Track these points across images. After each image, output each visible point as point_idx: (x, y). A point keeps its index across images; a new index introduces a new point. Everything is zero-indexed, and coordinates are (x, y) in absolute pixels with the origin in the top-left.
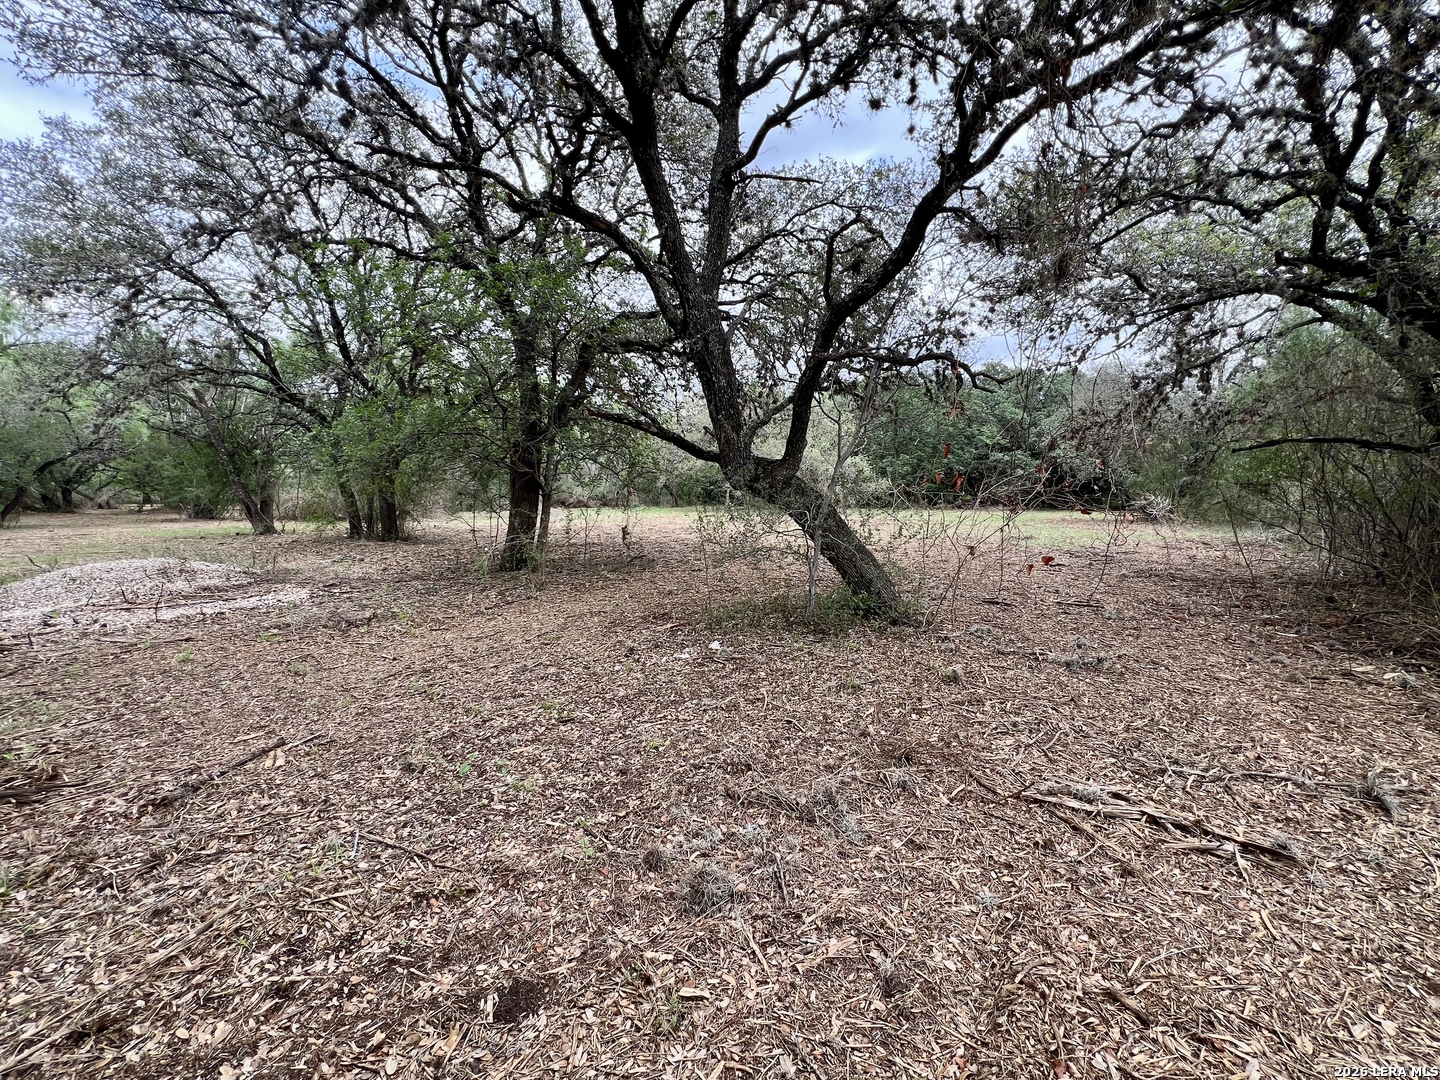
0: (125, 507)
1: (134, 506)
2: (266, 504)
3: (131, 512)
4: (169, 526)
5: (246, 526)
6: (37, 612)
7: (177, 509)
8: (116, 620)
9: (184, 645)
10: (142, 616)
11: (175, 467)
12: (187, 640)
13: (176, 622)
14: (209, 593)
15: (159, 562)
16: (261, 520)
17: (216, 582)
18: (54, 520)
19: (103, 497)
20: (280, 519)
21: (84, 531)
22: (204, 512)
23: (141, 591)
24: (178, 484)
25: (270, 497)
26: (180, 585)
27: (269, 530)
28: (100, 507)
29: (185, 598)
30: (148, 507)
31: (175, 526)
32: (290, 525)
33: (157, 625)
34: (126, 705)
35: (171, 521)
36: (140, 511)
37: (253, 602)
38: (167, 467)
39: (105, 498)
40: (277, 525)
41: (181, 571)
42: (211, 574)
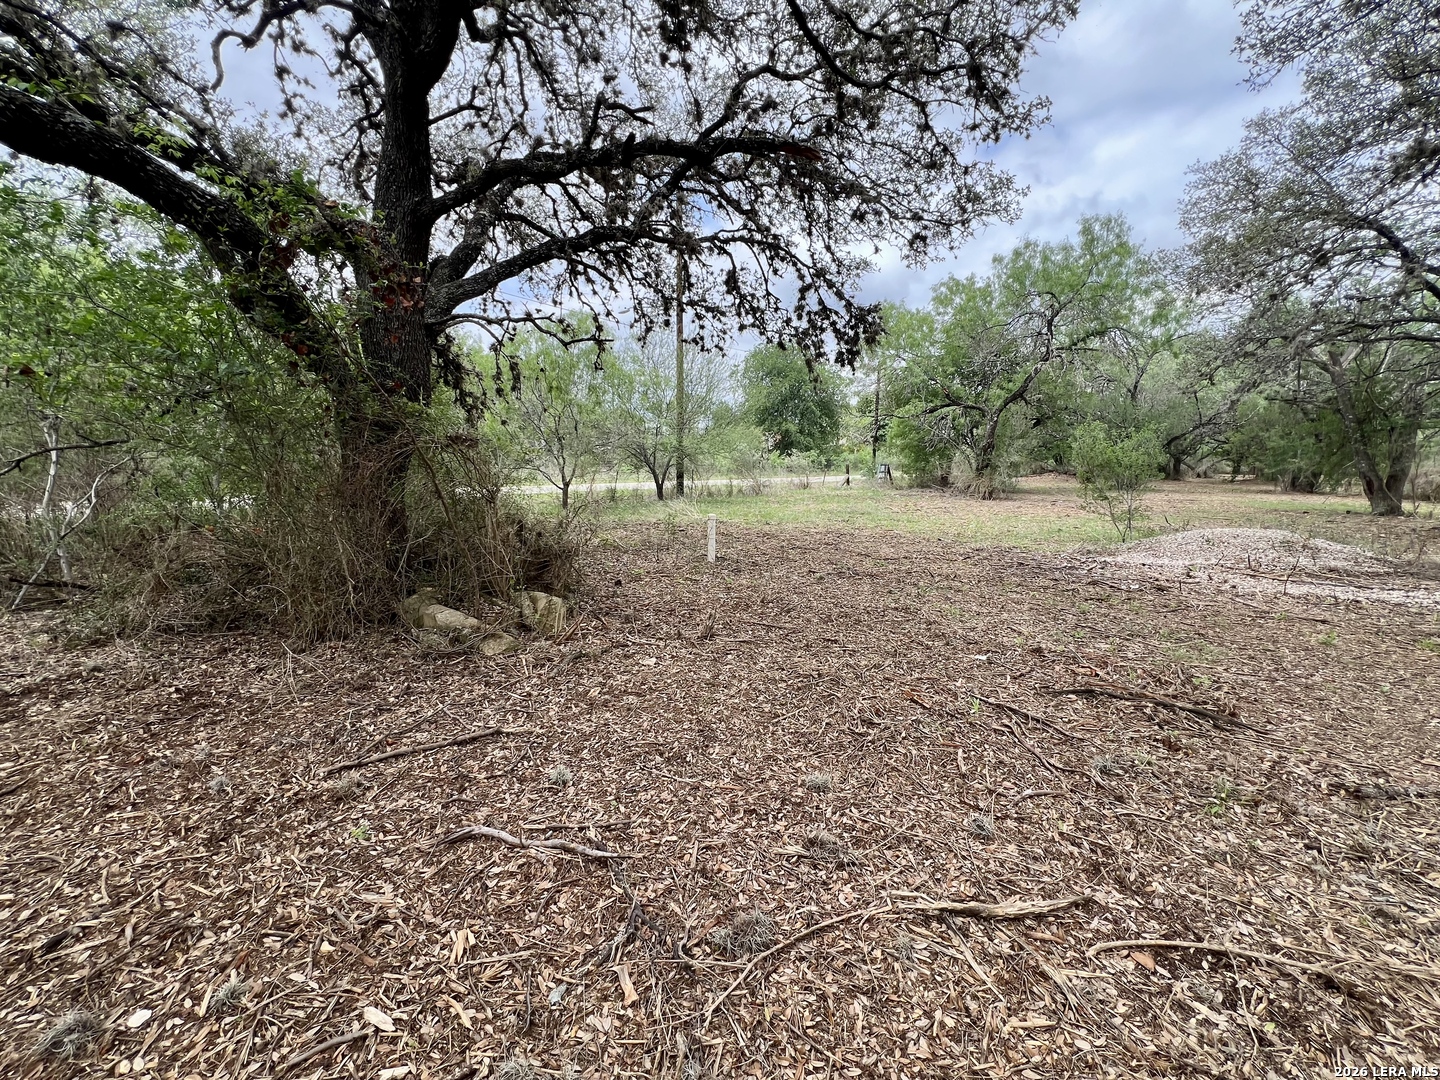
0: (1219, 477)
1: (1228, 477)
2: (1395, 479)
3: (1224, 482)
4: (1265, 497)
5: (1362, 503)
6: (1180, 564)
7: (1272, 479)
8: (1246, 585)
9: (1320, 627)
10: (1268, 586)
11: (1282, 437)
12: (1323, 622)
13: (1305, 599)
14: (1335, 574)
15: (1279, 535)
16: (1385, 498)
17: (1339, 564)
18: (1169, 486)
19: (1201, 469)
20: (1412, 498)
21: (1191, 497)
22: (1304, 484)
23: (1264, 560)
24: (1280, 456)
25: (1404, 472)
26: (1304, 561)
27: (1394, 511)
28: (1199, 476)
29: (1309, 575)
30: (1240, 478)
31: (1273, 498)
32: (1424, 508)
33: (1285, 598)
34: (1277, 670)
35: (1266, 492)
36: (1232, 481)
37: (1396, 596)
38: (1273, 439)
39: (1204, 468)
40: (1406, 506)
41: (1304, 547)
42: (1336, 554)
